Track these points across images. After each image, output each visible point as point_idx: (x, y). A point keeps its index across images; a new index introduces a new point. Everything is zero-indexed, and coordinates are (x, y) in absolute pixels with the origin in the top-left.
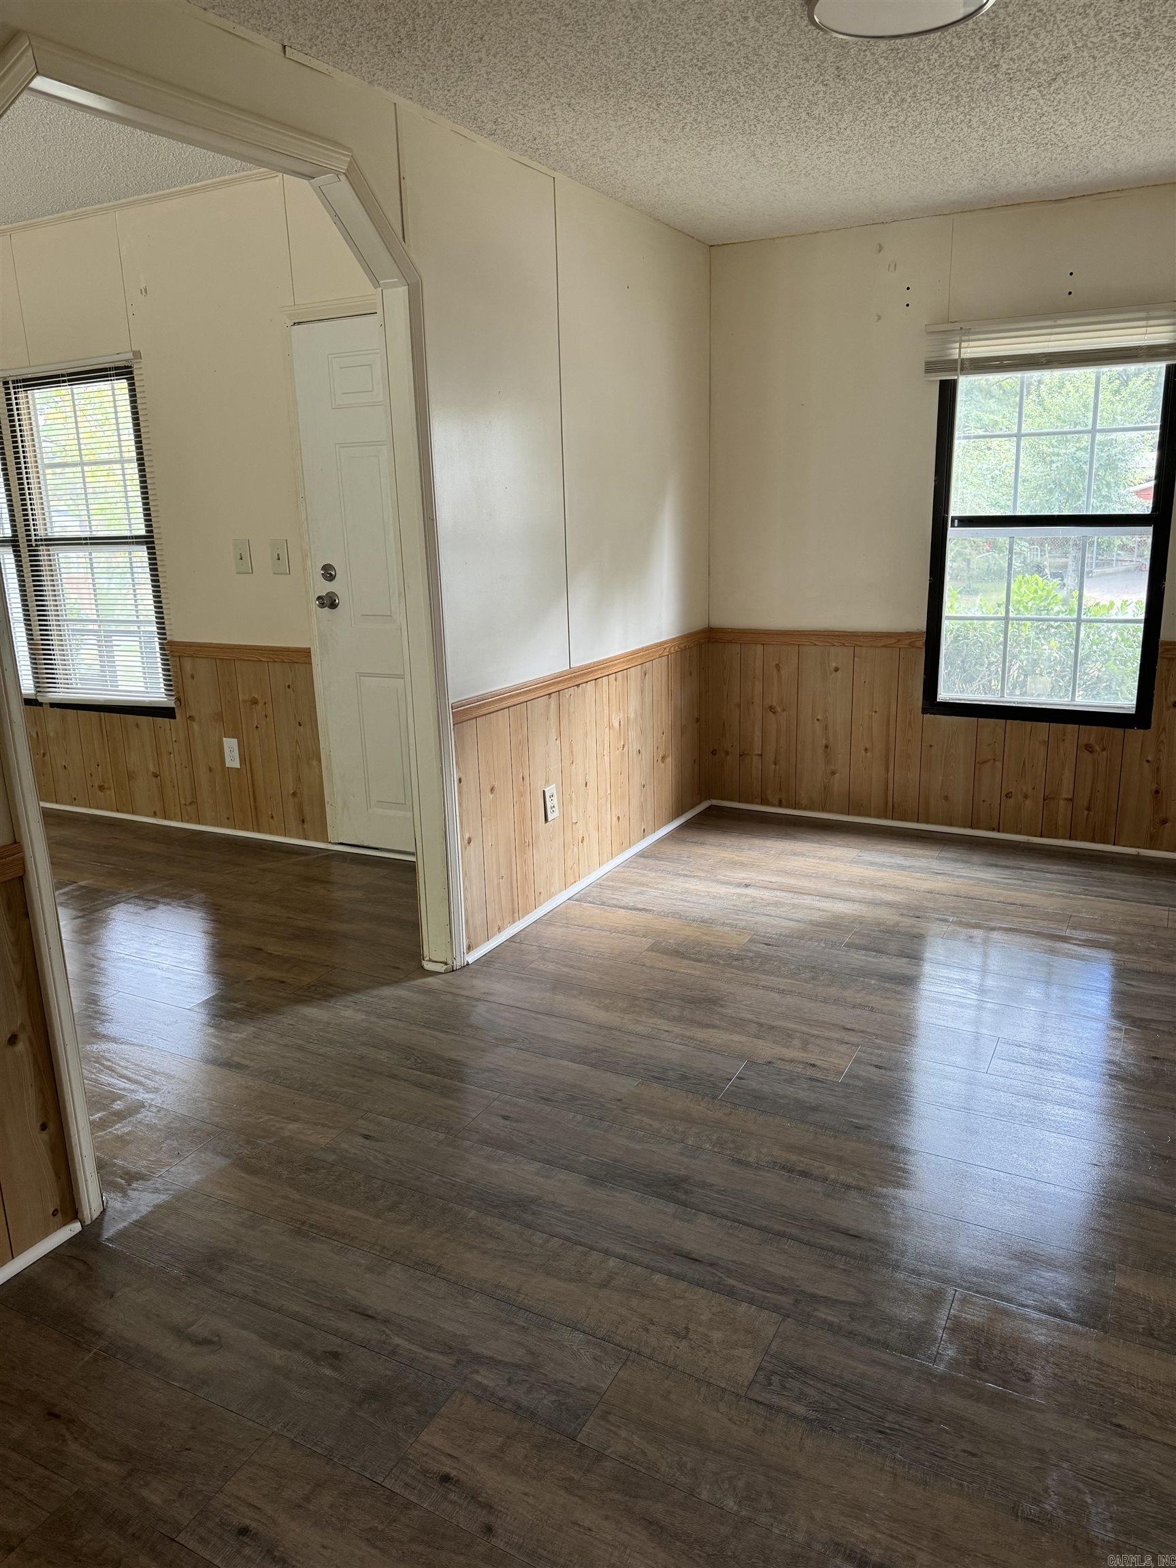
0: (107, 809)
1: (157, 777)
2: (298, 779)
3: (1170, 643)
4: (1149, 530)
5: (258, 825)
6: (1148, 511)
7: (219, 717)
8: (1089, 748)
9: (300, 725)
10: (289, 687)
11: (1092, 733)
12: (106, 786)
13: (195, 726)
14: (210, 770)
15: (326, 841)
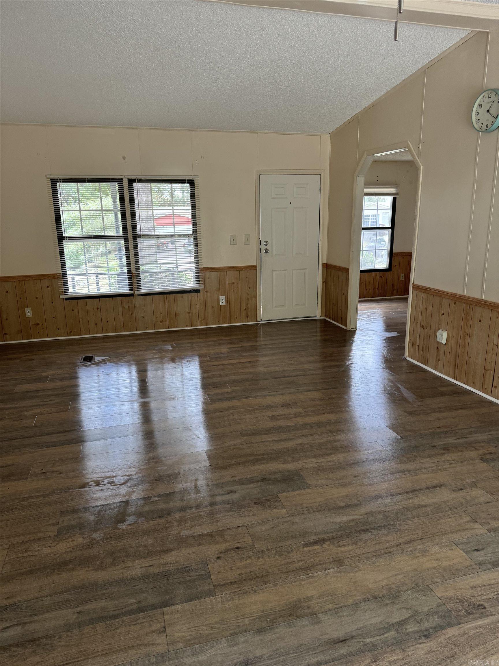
0: (163, 329)
1: (189, 313)
2: (247, 305)
3: (395, 253)
4: (390, 230)
5: (230, 321)
6: (390, 226)
7: (218, 290)
8: (381, 277)
9: (249, 288)
10: (247, 277)
11: (381, 273)
12: (164, 320)
13: (208, 294)
14: (213, 307)
15: (257, 321)
